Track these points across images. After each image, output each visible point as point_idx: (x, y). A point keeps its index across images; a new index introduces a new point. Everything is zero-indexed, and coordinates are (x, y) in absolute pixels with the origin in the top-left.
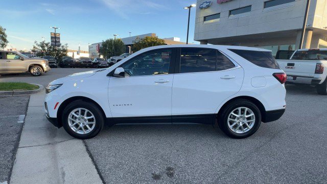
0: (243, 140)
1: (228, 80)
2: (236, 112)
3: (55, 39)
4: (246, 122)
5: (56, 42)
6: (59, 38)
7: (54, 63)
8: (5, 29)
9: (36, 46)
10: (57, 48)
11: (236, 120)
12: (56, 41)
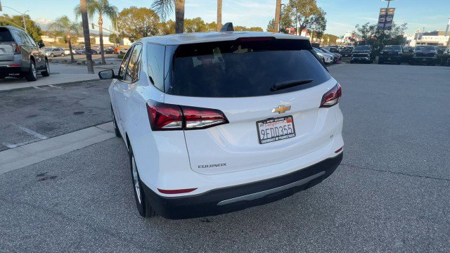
3: (386, 18)
5: (386, 22)
6: (392, 16)
7: (366, 56)
8: (325, 13)
9: (357, 32)
10: (387, 32)
12: (386, 20)
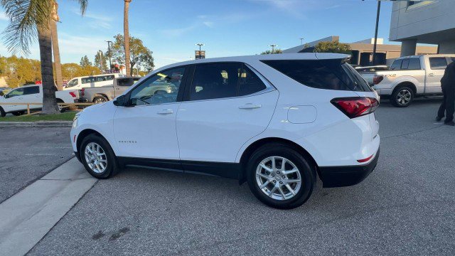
0: (282, 212)
1: (248, 111)
2: (269, 164)
4: (286, 181)
11: (270, 176)
